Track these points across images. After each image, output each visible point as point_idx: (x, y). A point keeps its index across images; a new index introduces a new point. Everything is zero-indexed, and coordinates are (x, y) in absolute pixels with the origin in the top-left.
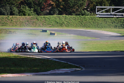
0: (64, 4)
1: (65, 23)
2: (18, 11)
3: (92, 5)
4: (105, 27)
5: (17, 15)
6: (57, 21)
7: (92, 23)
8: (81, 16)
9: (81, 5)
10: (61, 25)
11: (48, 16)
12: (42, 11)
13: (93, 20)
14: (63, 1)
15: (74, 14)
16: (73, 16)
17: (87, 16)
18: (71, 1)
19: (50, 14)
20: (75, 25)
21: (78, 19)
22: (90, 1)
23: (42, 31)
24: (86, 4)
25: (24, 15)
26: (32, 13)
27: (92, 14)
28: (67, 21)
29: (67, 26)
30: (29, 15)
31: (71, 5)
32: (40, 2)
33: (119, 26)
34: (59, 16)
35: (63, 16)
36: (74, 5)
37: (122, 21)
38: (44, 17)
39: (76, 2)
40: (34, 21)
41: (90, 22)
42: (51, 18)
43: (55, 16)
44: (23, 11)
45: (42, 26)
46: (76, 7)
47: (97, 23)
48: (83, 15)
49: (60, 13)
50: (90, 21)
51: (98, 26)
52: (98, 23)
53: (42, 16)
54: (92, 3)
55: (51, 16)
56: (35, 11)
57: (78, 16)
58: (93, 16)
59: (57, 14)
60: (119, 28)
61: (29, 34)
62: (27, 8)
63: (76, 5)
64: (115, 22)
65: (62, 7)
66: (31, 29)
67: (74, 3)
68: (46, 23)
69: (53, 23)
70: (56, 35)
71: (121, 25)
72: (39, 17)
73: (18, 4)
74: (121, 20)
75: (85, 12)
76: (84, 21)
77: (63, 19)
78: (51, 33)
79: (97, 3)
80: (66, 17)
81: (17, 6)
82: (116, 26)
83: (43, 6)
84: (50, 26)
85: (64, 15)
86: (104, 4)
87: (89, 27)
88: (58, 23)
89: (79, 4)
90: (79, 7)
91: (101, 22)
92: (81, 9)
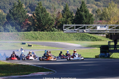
0: (38, 23)
1: (39, 37)
2: (3, 29)
3: (59, 24)
4: (69, 40)
5: (3, 32)
6: (33, 36)
7: (59, 37)
8: (51, 32)
9: (51, 24)
10: (36, 39)
11: (26, 32)
12: (22, 29)
13: (60, 35)
14: (37, 21)
15: (45, 31)
16: (45, 32)
17: (55, 32)
18: (44, 22)
19: (27, 31)
20: (47, 39)
21: (49, 35)
22: (58, 21)
23: (21, 43)
24: (54, 23)
25: (8, 32)
26: (14, 30)
27: (59, 30)
28: (40, 36)
29: (41, 39)
30: (12, 31)
31: (44, 24)
32: (20, 22)
33: (79, 39)
34: (35, 32)
35: (37, 32)
36: (45, 24)
37: (82, 35)
38: (23, 33)
39: (47, 22)
40: (16, 36)
42: (28, 34)
43: (31, 32)
44: (7, 29)
45: (22, 40)
46: (47, 26)
47: (63, 37)
48: (52, 31)
49: (35, 30)
50: (58, 35)
51: (63, 39)
53: (22, 33)
54: (59, 22)
55: (29, 32)
56: (16, 28)
57: (49, 32)
58: (60, 32)
59: (33, 31)
60: (79, 41)
61: (12, 46)
62: (10, 27)
63: (47, 24)
64: (76, 36)
65: (37, 25)
66: (13, 42)
67: (46, 22)
68: (24, 37)
69: (30, 37)
70: (32, 46)
71: (81, 38)
72: (19, 33)
73: (4, 24)
75: (54, 29)
76: (53, 36)
77: (38, 35)
78: (28, 45)
79: (63, 22)
80: (39, 33)
81: (3, 25)
82: (77, 39)
83: (22, 25)
84: (28, 39)
85: (39, 32)
86: (68, 23)
87: (57, 40)
88: (33, 37)
89: (49, 23)
90: (49, 26)
91: (66, 36)
92: (51, 27)
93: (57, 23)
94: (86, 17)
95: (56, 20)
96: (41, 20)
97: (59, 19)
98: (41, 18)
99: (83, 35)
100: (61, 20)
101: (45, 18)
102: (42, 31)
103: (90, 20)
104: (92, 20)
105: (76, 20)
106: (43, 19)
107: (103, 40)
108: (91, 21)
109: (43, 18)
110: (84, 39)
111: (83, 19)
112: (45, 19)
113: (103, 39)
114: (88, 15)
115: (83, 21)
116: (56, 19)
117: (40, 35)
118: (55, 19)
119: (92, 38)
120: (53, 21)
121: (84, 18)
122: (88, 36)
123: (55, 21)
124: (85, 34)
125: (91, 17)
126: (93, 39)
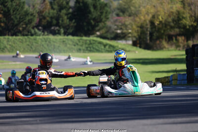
0: (6, 21)
1: (8, 47)
3: (45, 21)
4: (65, 51)
7: (46, 46)
8: (30, 37)
9: (30, 22)
10: (3, 50)
13: (47, 42)
14: (4, 17)
15: (20, 35)
16: (19, 37)
17: (38, 37)
18: (16, 17)
20: (23, 49)
21: (26, 42)
22: (42, 16)
24: (36, 20)
27: (46, 34)
28: (10, 45)
29: (11, 50)
31: (16, 22)
33: (84, 50)
35: (4, 38)
36: (19, 22)
37: (88, 42)
41: (43, 45)
46: (23, 25)
48: (32, 35)
50: (43, 43)
51: (54, 50)
52: (54, 46)
54: (44, 18)
57: (26, 37)
58: (47, 37)
60: (84, 52)
63: (22, 21)
64: (77, 44)
65: (3, 25)
67: (20, 18)
71: (87, 48)
74: (86, 40)
75: (35, 31)
76: (34, 44)
77: (5, 42)
79: (52, 18)
80: (8, 38)
82: (80, 50)
85: (7, 37)
86: (61, 19)
89: (26, 21)
90: (26, 25)
91: (58, 45)
92: (30, 27)
93: (40, 21)
94: (95, 7)
95: (39, 15)
96: (10, 14)
97: (45, 12)
98: (11, 11)
99: (90, 41)
100: (49, 13)
101: (18, 10)
102: (12, 35)
103: (102, 13)
104: (106, 13)
105: (76, 13)
106: (15, 13)
107: (129, 51)
108: (104, 14)
109: (14, 11)
110: (92, 49)
111: (90, 12)
112: (18, 13)
113: (128, 49)
114: (98, 4)
115: (90, 16)
116: (40, 13)
117: (10, 43)
118: (38, 13)
119: (107, 47)
120: (34, 16)
121: (92, 9)
122: (100, 43)
123: (37, 15)
124: (93, 40)
125: (104, 7)
126: (109, 50)
